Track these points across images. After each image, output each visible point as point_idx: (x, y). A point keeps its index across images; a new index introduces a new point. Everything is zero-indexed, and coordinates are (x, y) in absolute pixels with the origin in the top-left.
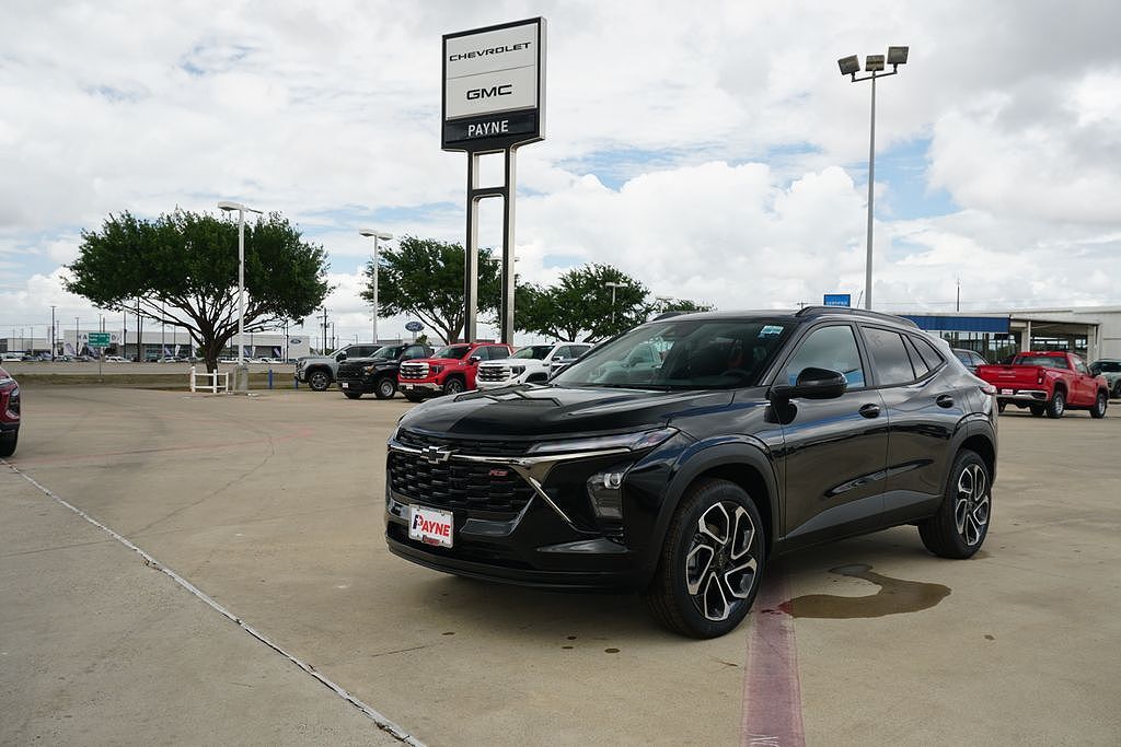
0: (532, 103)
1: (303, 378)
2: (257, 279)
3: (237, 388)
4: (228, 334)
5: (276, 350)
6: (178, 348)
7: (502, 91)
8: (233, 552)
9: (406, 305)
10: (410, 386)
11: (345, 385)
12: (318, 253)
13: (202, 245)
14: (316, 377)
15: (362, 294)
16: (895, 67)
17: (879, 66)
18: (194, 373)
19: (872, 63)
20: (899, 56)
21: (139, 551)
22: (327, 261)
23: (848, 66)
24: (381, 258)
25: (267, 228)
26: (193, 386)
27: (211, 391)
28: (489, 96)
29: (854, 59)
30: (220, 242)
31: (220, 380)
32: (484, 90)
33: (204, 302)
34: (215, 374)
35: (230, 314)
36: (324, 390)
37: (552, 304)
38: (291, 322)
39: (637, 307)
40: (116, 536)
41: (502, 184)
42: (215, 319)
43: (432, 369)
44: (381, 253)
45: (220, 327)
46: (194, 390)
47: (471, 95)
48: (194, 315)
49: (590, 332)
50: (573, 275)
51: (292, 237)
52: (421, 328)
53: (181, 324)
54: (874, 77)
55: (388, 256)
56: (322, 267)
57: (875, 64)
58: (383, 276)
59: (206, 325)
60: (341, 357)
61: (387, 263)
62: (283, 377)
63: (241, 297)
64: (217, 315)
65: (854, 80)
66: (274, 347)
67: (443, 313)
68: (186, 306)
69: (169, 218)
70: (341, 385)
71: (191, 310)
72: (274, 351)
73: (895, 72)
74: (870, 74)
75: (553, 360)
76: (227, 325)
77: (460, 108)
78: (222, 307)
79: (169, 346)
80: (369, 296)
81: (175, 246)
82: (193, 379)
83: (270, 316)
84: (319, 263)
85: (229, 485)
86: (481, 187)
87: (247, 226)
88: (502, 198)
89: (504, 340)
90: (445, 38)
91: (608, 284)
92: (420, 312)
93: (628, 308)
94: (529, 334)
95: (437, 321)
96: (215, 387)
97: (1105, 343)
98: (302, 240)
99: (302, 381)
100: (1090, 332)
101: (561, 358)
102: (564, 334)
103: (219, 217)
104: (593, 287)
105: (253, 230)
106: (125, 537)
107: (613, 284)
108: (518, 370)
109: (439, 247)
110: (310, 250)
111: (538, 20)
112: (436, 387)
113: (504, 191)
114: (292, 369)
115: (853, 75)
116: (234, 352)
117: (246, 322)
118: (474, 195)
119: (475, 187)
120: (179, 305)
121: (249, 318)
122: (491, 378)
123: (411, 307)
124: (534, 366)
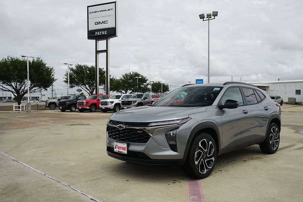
0: (114, 26)
1: (48, 106)
2: (33, 77)
3: (28, 109)
4: (24, 93)
5: (38, 98)
6: (7, 98)
7: (105, 22)
8: (38, 156)
9: (77, 84)
10: (80, 108)
11: (61, 108)
12: (51, 69)
13: (16, 67)
14: (51, 105)
15: (64, 81)
16: (214, 17)
17: (210, 17)
18: (14, 105)
19: (208, 16)
20: (215, 14)
21: (10, 157)
22: (54, 72)
23: (202, 17)
24: (70, 70)
25: (36, 62)
26: (14, 109)
27: (20, 110)
28: (101, 24)
29: (203, 15)
30: (21, 66)
31: (22, 107)
32: (100, 22)
33: (17, 84)
34: (21, 105)
35: (25, 87)
36: (54, 109)
37: (120, 83)
38: (43, 90)
39: (145, 84)
40: (2, 153)
41: (105, 49)
42: (20, 89)
43: (87, 103)
44: (70, 69)
45: (22, 92)
46: (14, 110)
47: (96, 24)
48: (13, 88)
49: (131, 91)
50: (126, 75)
51: (44, 65)
52: (81, 91)
53: (9, 91)
54: (209, 20)
55: (72, 69)
56: (53, 73)
57: (209, 16)
58: (71, 76)
59: (17, 91)
60: (59, 100)
61: (72, 72)
62: (41, 106)
63: (28, 83)
64: (21, 88)
65: (203, 20)
66: (37, 97)
67: (89, 86)
68: (11, 85)
69: (5, 59)
70: (60, 108)
71: (13, 87)
72: (37, 98)
73: (214, 18)
74: (208, 19)
75: (122, 99)
76: (24, 91)
77: (93, 27)
78: (22, 85)
79: (4, 97)
80: (66, 82)
81: (7, 67)
82: (14, 107)
83: (37, 88)
84: (52, 72)
85: (32, 137)
86: (99, 50)
87: (29, 61)
88: (106, 53)
89: (107, 94)
90: (88, 7)
91: (136, 77)
92: (82, 86)
93: (142, 84)
94: (114, 92)
95: (87, 88)
96: (21, 109)
97: (270, 92)
98: (47, 66)
99: (48, 107)
100: (266, 89)
101: (124, 98)
102: (124, 92)
103: (21, 59)
104: (132, 78)
105: (32, 63)
106: (5, 153)
107: (137, 77)
108: (112, 102)
109: (87, 67)
110: (49, 69)
111: (115, 2)
112: (88, 108)
113: (106, 51)
114: (44, 103)
115: (203, 19)
116: (26, 99)
117: (30, 90)
118: (97, 52)
119: (98, 50)
120: (9, 85)
121: (31, 89)
122: (104, 105)
123: (79, 85)
124: (116, 101)
